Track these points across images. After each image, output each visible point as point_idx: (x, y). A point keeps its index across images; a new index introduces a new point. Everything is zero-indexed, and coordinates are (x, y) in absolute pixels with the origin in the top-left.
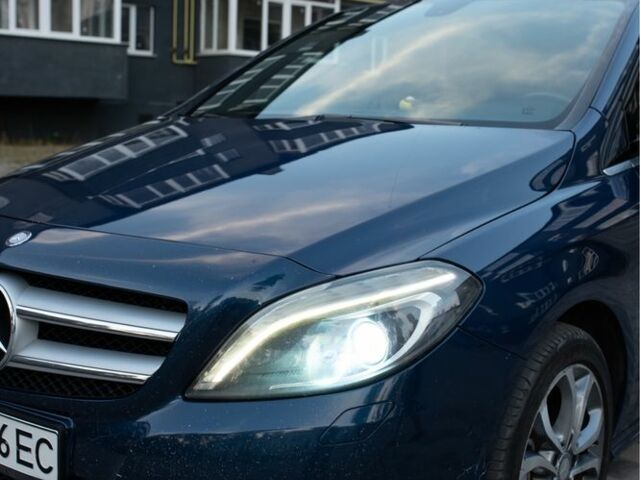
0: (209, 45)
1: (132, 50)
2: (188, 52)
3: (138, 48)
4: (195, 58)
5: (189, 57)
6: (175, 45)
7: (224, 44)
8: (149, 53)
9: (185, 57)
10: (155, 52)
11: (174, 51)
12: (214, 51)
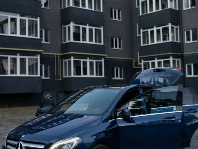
0: (66, 74)
1: (43, 78)
2: (60, 77)
3: (45, 77)
4: (62, 79)
5: (60, 78)
6: (56, 75)
7: (70, 74)
8: (48, 78)
9: (59, 78)
10: (50, 77)
11: (56, 77)
12: (67, 76)
